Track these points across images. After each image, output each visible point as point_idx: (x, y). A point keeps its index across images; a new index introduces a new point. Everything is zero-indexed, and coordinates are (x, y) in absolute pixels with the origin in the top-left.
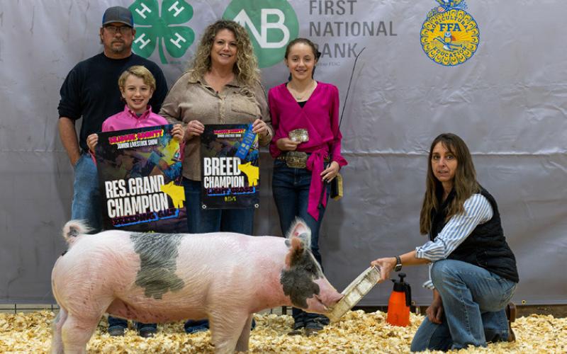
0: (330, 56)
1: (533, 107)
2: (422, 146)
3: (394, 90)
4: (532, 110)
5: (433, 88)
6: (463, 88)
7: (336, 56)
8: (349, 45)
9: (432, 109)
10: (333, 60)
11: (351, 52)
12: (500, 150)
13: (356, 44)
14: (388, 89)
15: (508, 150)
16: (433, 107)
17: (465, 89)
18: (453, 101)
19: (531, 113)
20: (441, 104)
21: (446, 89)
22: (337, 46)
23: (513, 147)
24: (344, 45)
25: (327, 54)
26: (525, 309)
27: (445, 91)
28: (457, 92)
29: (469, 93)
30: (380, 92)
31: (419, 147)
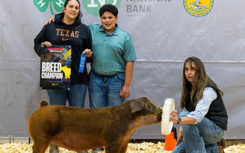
0: (137, 12)
1: (240, 38)
2: (184, 58)
3: (169, 29)
4: (240, 40)
5: (190, 28)
6: (205, 28)
7: (140, 12)
8: (147, 6)
9: (189, 39)
10: (139, 13)
11: (148, 10)
12: (223, 60)
13: (150, 6)
14: (166, 29)
15: (227, 60)
16: (189, 38)
17: (206, 29)
18: (200, 35)
19: (239, 41)
20: (194, 36)
21: (196, 28)
22: (141, 6)
23: (230, 59)
24: (144, 6)
25: (135, 10)
26: (236, 141)
27: (196, 30)
28: (202, 30)
29: (208, 31)
30: (163, 30)
31: (183, 58)
